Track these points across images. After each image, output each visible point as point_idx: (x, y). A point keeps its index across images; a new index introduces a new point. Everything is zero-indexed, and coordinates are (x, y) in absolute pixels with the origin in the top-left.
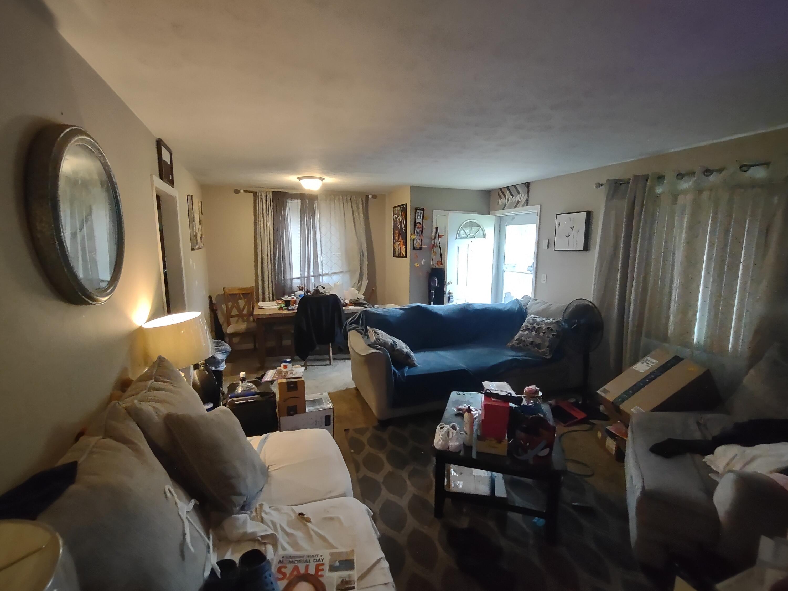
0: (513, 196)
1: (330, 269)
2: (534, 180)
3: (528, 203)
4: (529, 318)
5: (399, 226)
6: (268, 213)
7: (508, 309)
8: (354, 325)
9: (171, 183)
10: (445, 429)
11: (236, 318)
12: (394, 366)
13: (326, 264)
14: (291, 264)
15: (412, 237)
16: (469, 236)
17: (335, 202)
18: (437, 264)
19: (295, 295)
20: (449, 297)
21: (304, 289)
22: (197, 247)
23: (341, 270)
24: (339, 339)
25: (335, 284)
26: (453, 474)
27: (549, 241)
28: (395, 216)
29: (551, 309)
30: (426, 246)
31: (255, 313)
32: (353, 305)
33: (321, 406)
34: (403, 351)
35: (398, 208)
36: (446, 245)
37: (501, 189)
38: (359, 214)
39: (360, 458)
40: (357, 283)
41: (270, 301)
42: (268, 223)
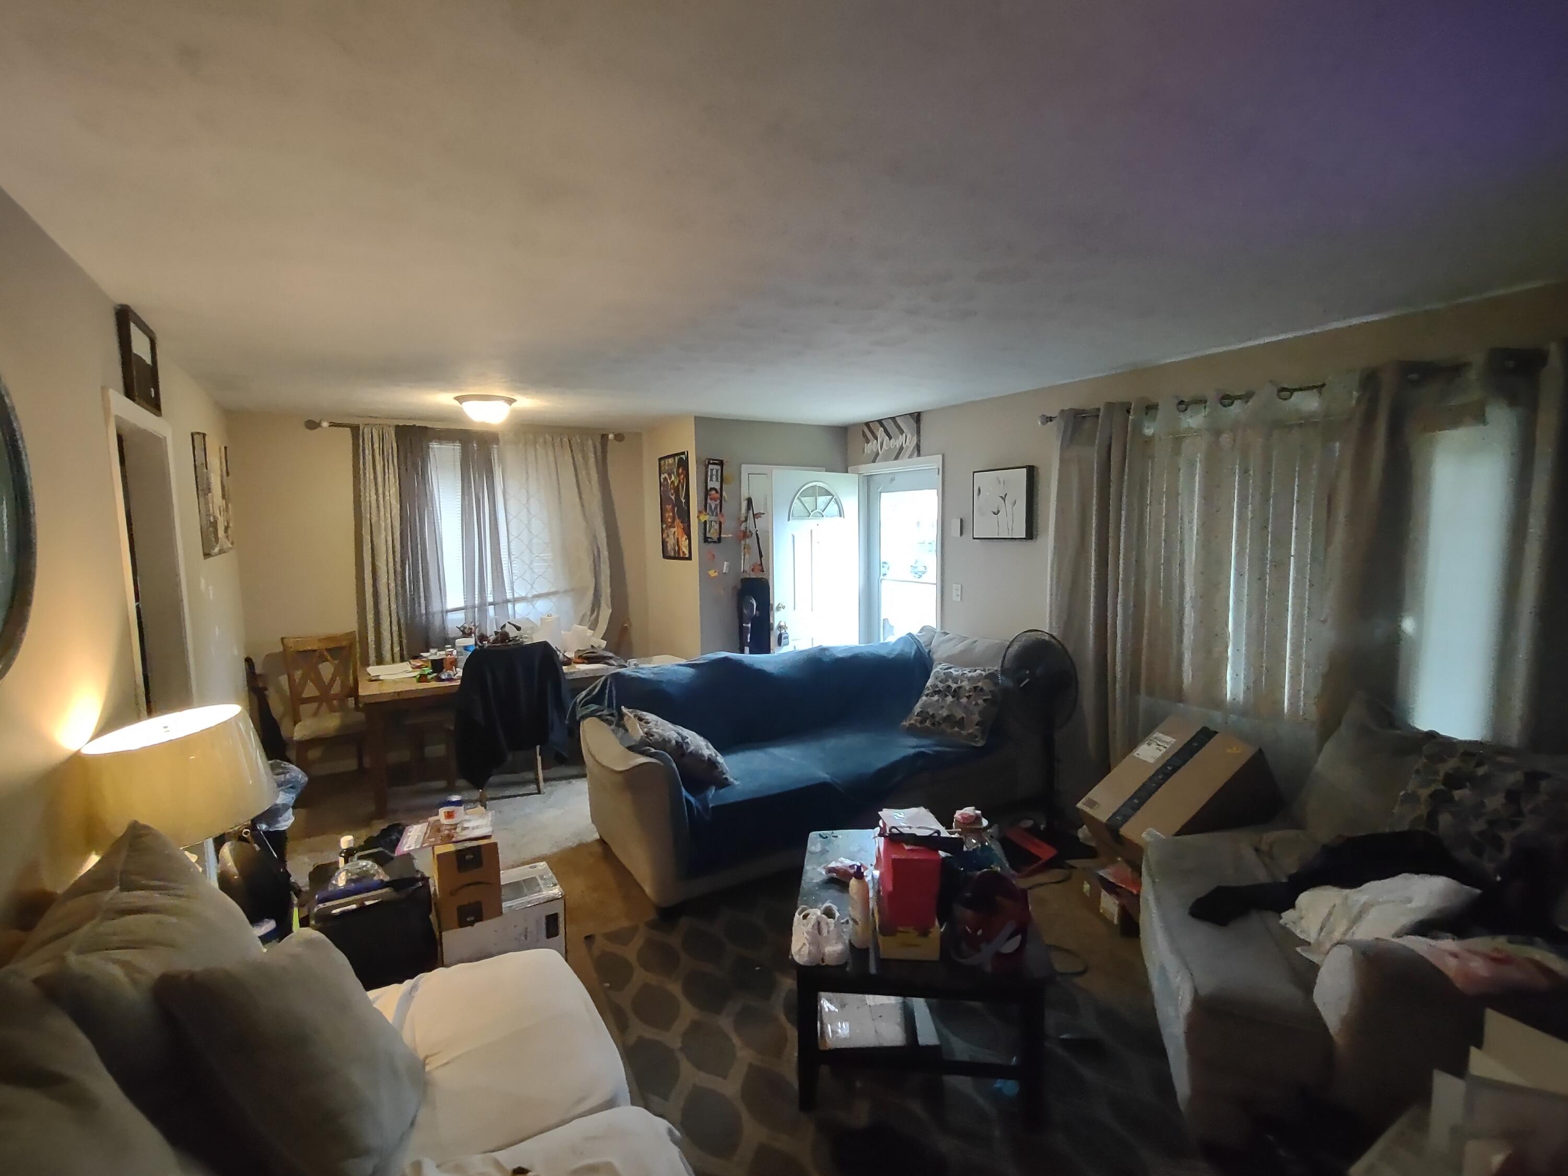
0: (890, 438)
1: (530, 587)
2: (929, 408)
3: (919, 451)
4: (937, 669)
5: (672, 495)
6: (387, 471)
7: (898, 655)
8: (594, 707)
9: (155, 406)
10: (812, 918)
11: (315, 705)
12: (686, 789)
13: (521, 577)
14: (441, 577)
15: (701, 518)
16: (812, 514)
17: (536, 448)
18: (753, 570)
19: (454, 647)
20: (780, 637)
21: (473, 631)
22: (217, 550)
23: (553, 590)
24: (557, 736)
25: (541, 619)
26: (827, 1010)
27: (962, 521)
28: (663, 476)
29: (977, 650)
30: (730, 535)
31: (362, 692)
32: (586, 661)
33: (535, 896)
34: (702, 755)
35: (671, 461)
36: (768, 534)
37: (867, 424)
38: (588, 474)
39: (624, 999)
40: (589, 613)
41: (393, 661)
42: (387, 493)
